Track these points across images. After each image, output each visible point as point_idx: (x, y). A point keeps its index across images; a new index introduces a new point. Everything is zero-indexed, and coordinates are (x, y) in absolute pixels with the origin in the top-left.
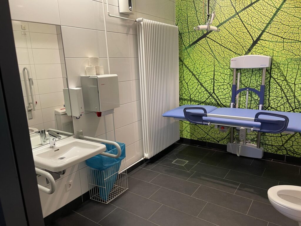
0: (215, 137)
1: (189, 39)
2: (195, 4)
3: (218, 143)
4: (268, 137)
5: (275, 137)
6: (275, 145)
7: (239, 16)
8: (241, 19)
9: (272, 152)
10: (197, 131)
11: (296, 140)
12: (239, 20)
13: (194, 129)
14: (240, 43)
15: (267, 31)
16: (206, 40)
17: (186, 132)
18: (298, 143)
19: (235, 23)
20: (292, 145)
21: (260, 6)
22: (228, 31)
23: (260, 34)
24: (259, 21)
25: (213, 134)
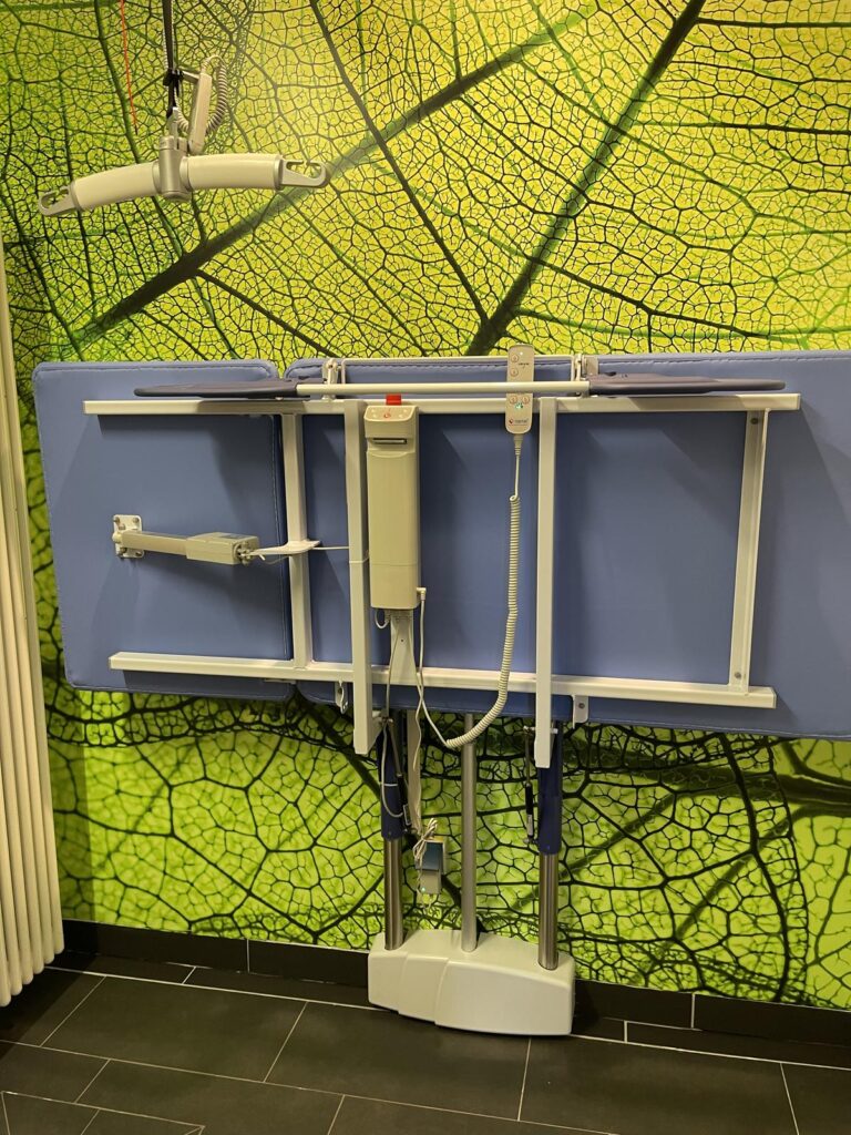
0: (294, 907)
1: (90, 282)
2: (111, 52)
3: (315, 942)
4: (595, 893)
5: (630, 892)
6: (637, 936)
7: (389, 157)
8: (406, 176)
9: (622, 977)
10: (179, 874)
11: (745, 902)
12: (389, 180)
13: (161, 865)
14: (408, 326)
15: (559, 264)
16: (201, 295)
17: (110, 886)
18: (755, 923)
19: (371, 199)
20: (724, 933)
21: (511, 98)
22: (331, 246)
23: (516, 276)
24: (508, 195)
25: (283, 890)
